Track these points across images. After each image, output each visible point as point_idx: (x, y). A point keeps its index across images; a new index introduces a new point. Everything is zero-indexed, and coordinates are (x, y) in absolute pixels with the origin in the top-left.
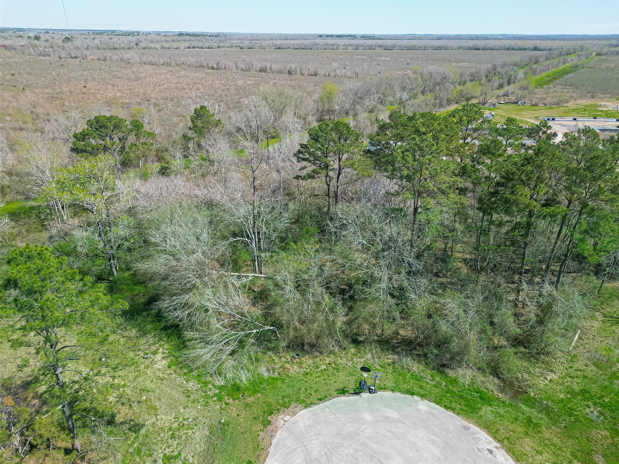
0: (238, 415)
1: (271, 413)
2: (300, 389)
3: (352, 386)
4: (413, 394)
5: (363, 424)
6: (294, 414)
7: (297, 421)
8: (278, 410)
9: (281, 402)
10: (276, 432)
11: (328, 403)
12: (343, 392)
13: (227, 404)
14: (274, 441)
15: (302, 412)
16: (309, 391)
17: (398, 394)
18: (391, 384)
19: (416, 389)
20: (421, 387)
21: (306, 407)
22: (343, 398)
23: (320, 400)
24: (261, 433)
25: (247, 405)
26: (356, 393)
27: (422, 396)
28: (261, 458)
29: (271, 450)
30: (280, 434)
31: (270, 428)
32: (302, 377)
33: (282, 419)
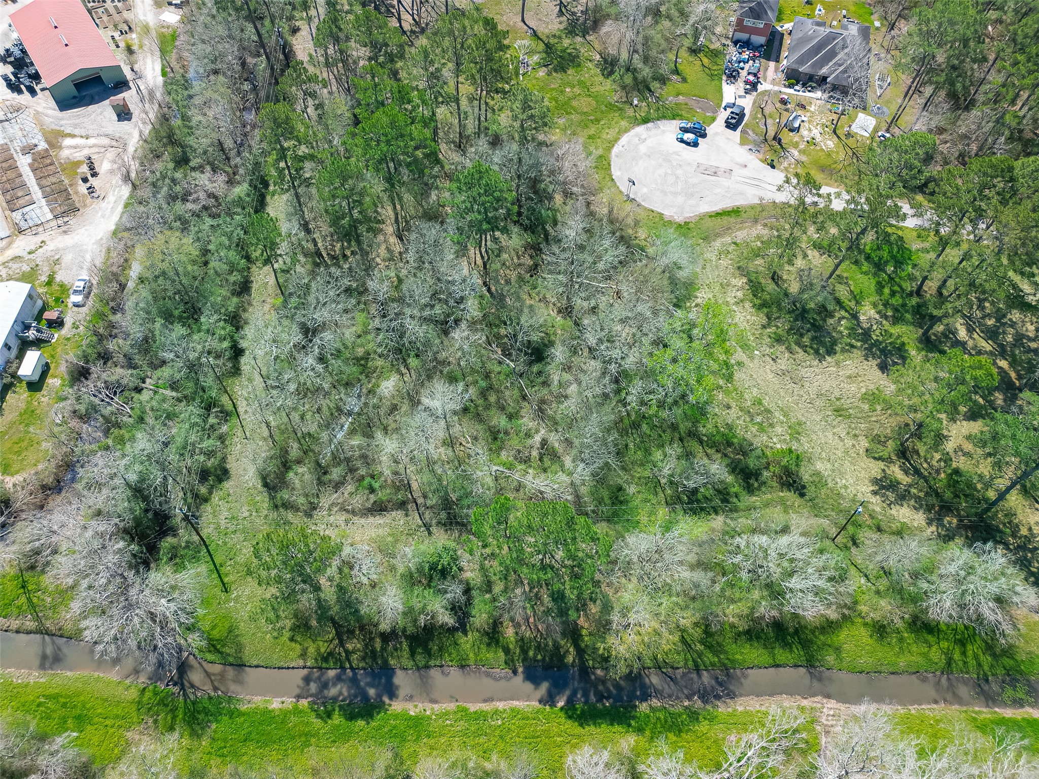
1: (680, 225)
2: (654, 223)
3: (630, 204)
4: (613, 180)
5: (651, 190)
6: (672, 217)
7: (675, 213)
8: (675, 224)
9: (670, 226)
10: (687, 217)
11: (652, 208)
14: (692, 215)
15: (666, 214)
16: (652, 219)
18: (613, 191)
19: (607, 180)
20: (604, 178)
21: (663, 214)
22: (643, 204)
23: (653, 212)
24: (694, 222)
26: (634, 200)
27: (610, 175)
28: (704, 215)
29: (697, 214)
30: (687, 215)
31: (687, 221)
33: (679, 219)
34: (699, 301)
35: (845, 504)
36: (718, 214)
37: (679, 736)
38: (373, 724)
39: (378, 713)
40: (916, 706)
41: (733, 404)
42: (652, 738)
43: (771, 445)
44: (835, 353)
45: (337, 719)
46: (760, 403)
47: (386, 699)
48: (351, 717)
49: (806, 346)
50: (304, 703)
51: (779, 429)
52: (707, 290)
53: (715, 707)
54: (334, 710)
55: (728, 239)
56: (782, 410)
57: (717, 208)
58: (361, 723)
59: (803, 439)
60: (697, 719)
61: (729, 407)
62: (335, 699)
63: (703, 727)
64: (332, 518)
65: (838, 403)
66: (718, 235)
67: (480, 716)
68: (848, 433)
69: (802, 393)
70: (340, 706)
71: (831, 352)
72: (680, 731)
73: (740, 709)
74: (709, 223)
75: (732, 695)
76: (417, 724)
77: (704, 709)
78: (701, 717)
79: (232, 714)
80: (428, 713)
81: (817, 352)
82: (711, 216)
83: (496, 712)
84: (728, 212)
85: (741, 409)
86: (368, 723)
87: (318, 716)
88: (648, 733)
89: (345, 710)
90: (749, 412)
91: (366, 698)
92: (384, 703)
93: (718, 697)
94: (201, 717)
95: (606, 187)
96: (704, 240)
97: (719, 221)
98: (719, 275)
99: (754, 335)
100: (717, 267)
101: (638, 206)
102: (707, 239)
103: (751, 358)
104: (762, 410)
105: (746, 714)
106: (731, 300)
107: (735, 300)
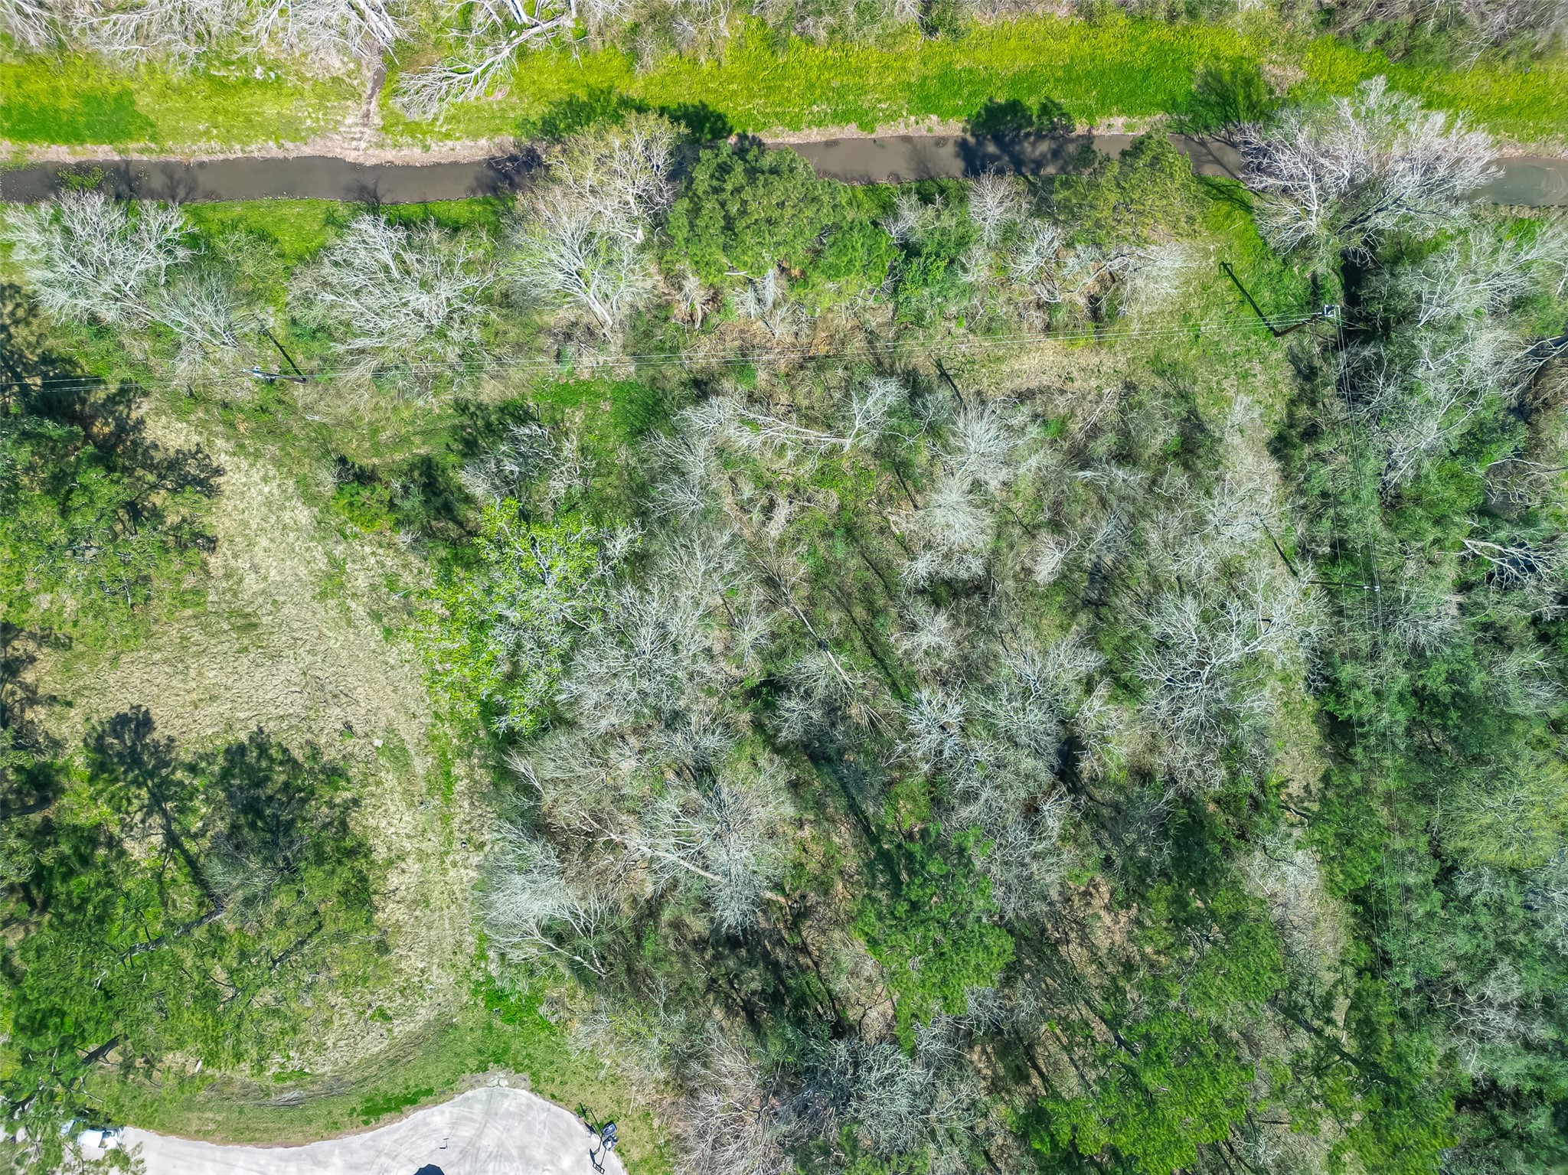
0: (472, 1029)
1: (497, 1062)
2: (552, 1063)
3: (600, 1116)
5: (553, 1163)
6: (514, 1086)
7: (506, 1096)
8: (507, 1065)
9: (520, 1058)
10: (480, 1086)
11: (554, 1108)
12: (582, 1112)
13: (476, 1005)
14: (469, 1093)
15: (525, 1093)
16: (556, 1075)
18: (636, 1155)
21: (532, 1090)
22: (573, 1119)
23: (553, 1097)
24: (468, 1074)
25: (490, 1027)
26: (591, 1129)
28: (444, 1097)
29: (458, 1098)
30: (480, 1092)
31: (480, 1076)
33: (499, 1078)
34: (476, 859)
35: (273, 449)
36: (411, 1100)
37: (572, 96)
38: (985, 99)
39: (979, 115)
40: (232, 157)
42: (609, 93)
43: (381, 551)
44: (227, 751)
45: (1033, 103)
46: (388, 632)
47: (971, 140)
48: (1014, 107)
49: (281, 763)
50: (1080, 128)
51: (362, 582)
52: (457, 888)
53: (517, 145)
54: (1039, 117)
55: (402, 1028)
56: (349, 623)
57: (416, 1117)
58: (1001, 99)
59: (322, 564)
60: (544, 123)
62: (1040, 137)
63: (538, 111)
64: (1094, 383)
65: (246, 642)
66: (416, 1040)
67: (842, 117)
68: (241, 581)
69: (309, 659)
70: (1030, 123)
71: (236, 753)
72: (570, 103)
73: (483, 142)
74: (435, 1072)
75: (492, 163)
76: (925, 102)
77: (532, 139)
78: (539, 124)
79: (1172, 106)
80: (913, 118)
81: (263, 750)
82: (429, 1092)
83: (820, 124)
84: (389, 1110)
85: (423, 618)
86: (990, 100)
87: (1059, 107)
88: (614, 99)
89: (1023, 117)
90: (409, 613)
91: (998, 139)
92: (973, 135)
93: (513, 158)
94: (1213, 98)
95: (652, 1164)
96: (451, 1025)
97: (411, 1083)
98: (429, 928)
99: (379, 784)
100: (431, 951)
101: (584, 1112)
102: (444, 1027)
103: (390, 730)
104: (385, 620)
105: (475, 135)
106: (412, 865)
107: (403, 865)
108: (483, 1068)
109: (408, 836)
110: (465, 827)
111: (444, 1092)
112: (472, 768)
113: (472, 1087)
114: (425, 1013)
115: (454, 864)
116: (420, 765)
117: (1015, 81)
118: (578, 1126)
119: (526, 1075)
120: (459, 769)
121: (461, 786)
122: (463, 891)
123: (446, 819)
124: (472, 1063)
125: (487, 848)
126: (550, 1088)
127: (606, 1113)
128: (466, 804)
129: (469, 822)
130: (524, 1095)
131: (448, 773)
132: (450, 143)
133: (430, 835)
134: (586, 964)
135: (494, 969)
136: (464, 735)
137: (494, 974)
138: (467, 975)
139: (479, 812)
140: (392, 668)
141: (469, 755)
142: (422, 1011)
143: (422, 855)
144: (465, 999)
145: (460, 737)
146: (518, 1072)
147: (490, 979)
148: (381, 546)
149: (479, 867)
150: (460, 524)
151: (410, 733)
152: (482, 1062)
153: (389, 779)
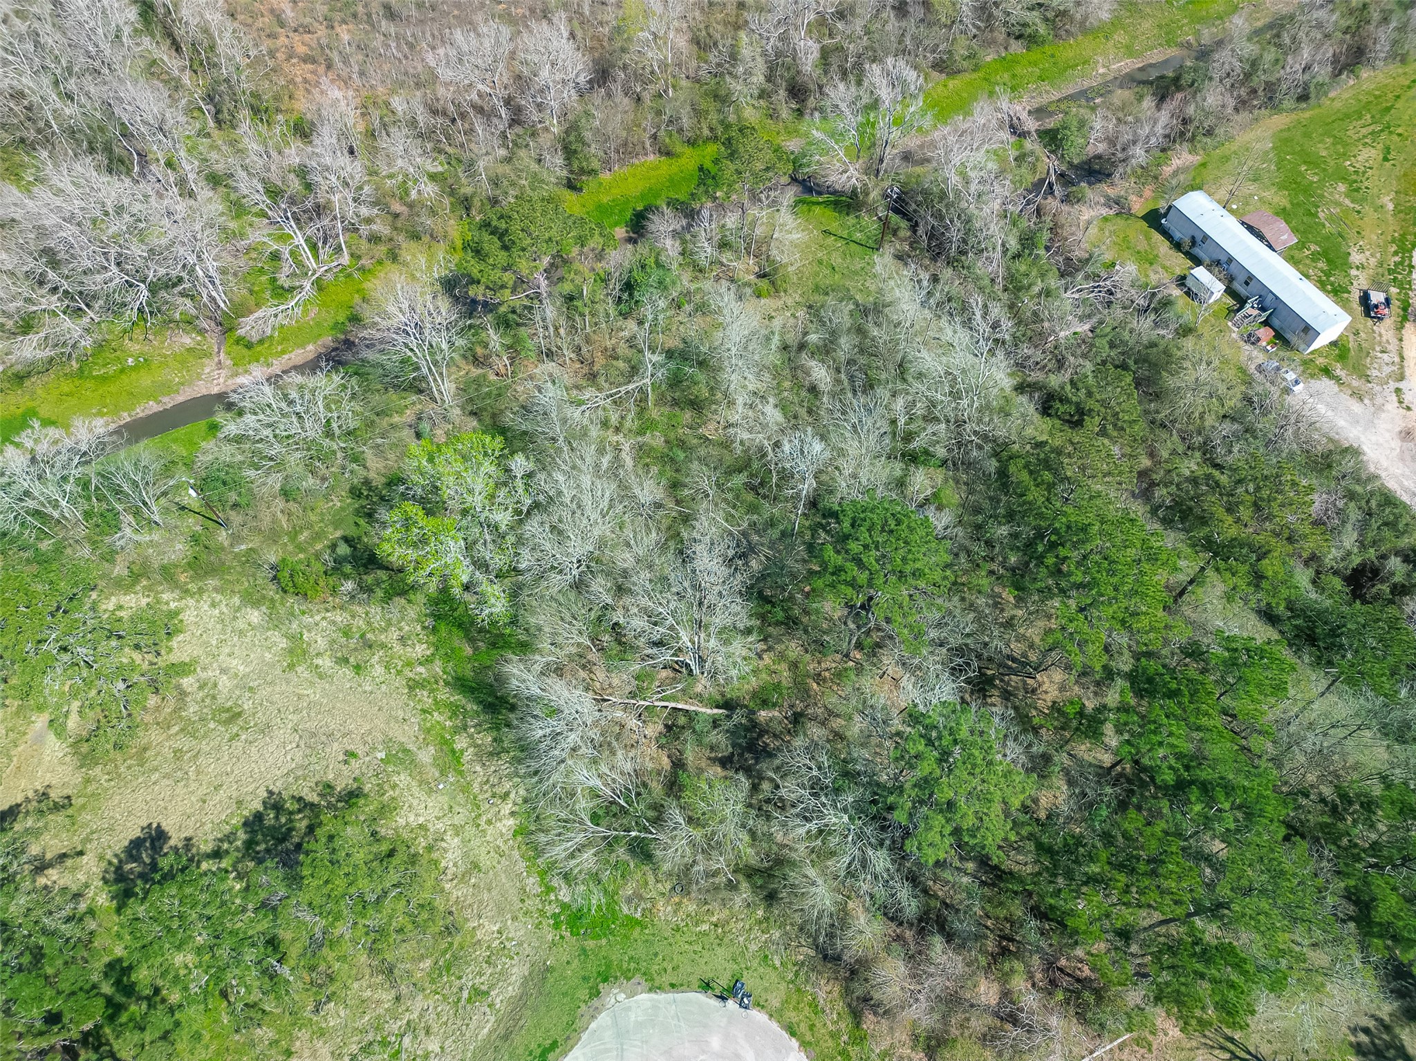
0: (568, 963)
1: (605, 980)
2: (656, 955)
3: (724, 981)
4: (793, 1034)
5: (704, 1052)
6: (632, 994)
7: (629, 1008)
8: (616, 978)
9: (625, 966)
10: (600, 1013)
11: (679, 996)
12: (706, 986)
13: (562, 937)
14: (593, 1025)
15: (644, 996)
16: (665, 964)
17: (774, 1026)
18: (775, 1003)
19: (803, 1028)
20: (811, 1028)
21: (650, 990)
22: (701, 997)
23: (673, 986)
24: (583, 1006)
25: (584, 950)
27: (804, 1044)
28: (570, 1042)
29: (585, 1036)
30: (603, 1019)
31: (596, 1002)
32: (668, 934)
33: (615, 996)
34: (507, 808)
35: (212, 582)
38: (631, 211)
39: (631, 220)
41: (397, 648)
43: (329, 614)
44: (245, 824)
45: (660, 202)
46: (358, 668)
49: (300, 811)
51: (322, 643)
52: (500, 842)
53: (336, 340)
55: (502, 996)
56: (321, 677)
58: (640, 207)
59: (283, 643)
61: (402, 639)
63: (342, 315)
65: (235, 730)
66: (520, 1003)
68: (215, 685)
69: (295, 718)
71: (254, 823)
73: (311, 347)
74: (551, 1023)
77: (345, 333)
78: (346, 322)
81: (278, 807)
82: (554, 1045)
85: (383, 646)
86: (634, 209)
87: (677, 200)
90: (370, 647)
95: (794, 1003)
96: (549, 970)
97: (533, 1046)
98: (489, 890)
99: (394, 787)
100: (501, 911)
101: (708, 984)
102: (541, 975)
103: (388, 741)
104: (352, 660)
105: (303, 346)
106: (453, 842)
107: (444, 844)
108: (595, 993)
109: (438, 818)
110: (485, 788)
111: (568, 1038)
112: (471, 736)
113: (593, 1017)
114: (518, 971)
115: (489, 822)
116: (426, 756)
117: (643, 196)
118: (708, 1002)
119: (638, 978)
120: (461, 742)
121: (469, 754)
122: (506, 842)
123: (466, 789)
124: (583, 994)
125: (512, 795)
126: (666, 979)
127: (728, 975)
128: (478, 768)
129: (488, 781)
130: (644, 997)
131: (453, 751)
132: (286, 357)
133: (457, 809)
134: (643, 835)
135: (564, 895)
136: (454, 714)
137: (566, 900)
138: (542, 912)
139: (493, 768)
140: (371, 693)
141: (465, 728)
142: (515, 970)
143: (457, 830)
144: (550, 937)
145: (450, 718)
146: (629, 979)
147: (564, 906)
148: (327, 611)
149: (513, 814)
150: (387, 568)
151: (407, 734)
152: (591, 988)
153: (403, 779)
